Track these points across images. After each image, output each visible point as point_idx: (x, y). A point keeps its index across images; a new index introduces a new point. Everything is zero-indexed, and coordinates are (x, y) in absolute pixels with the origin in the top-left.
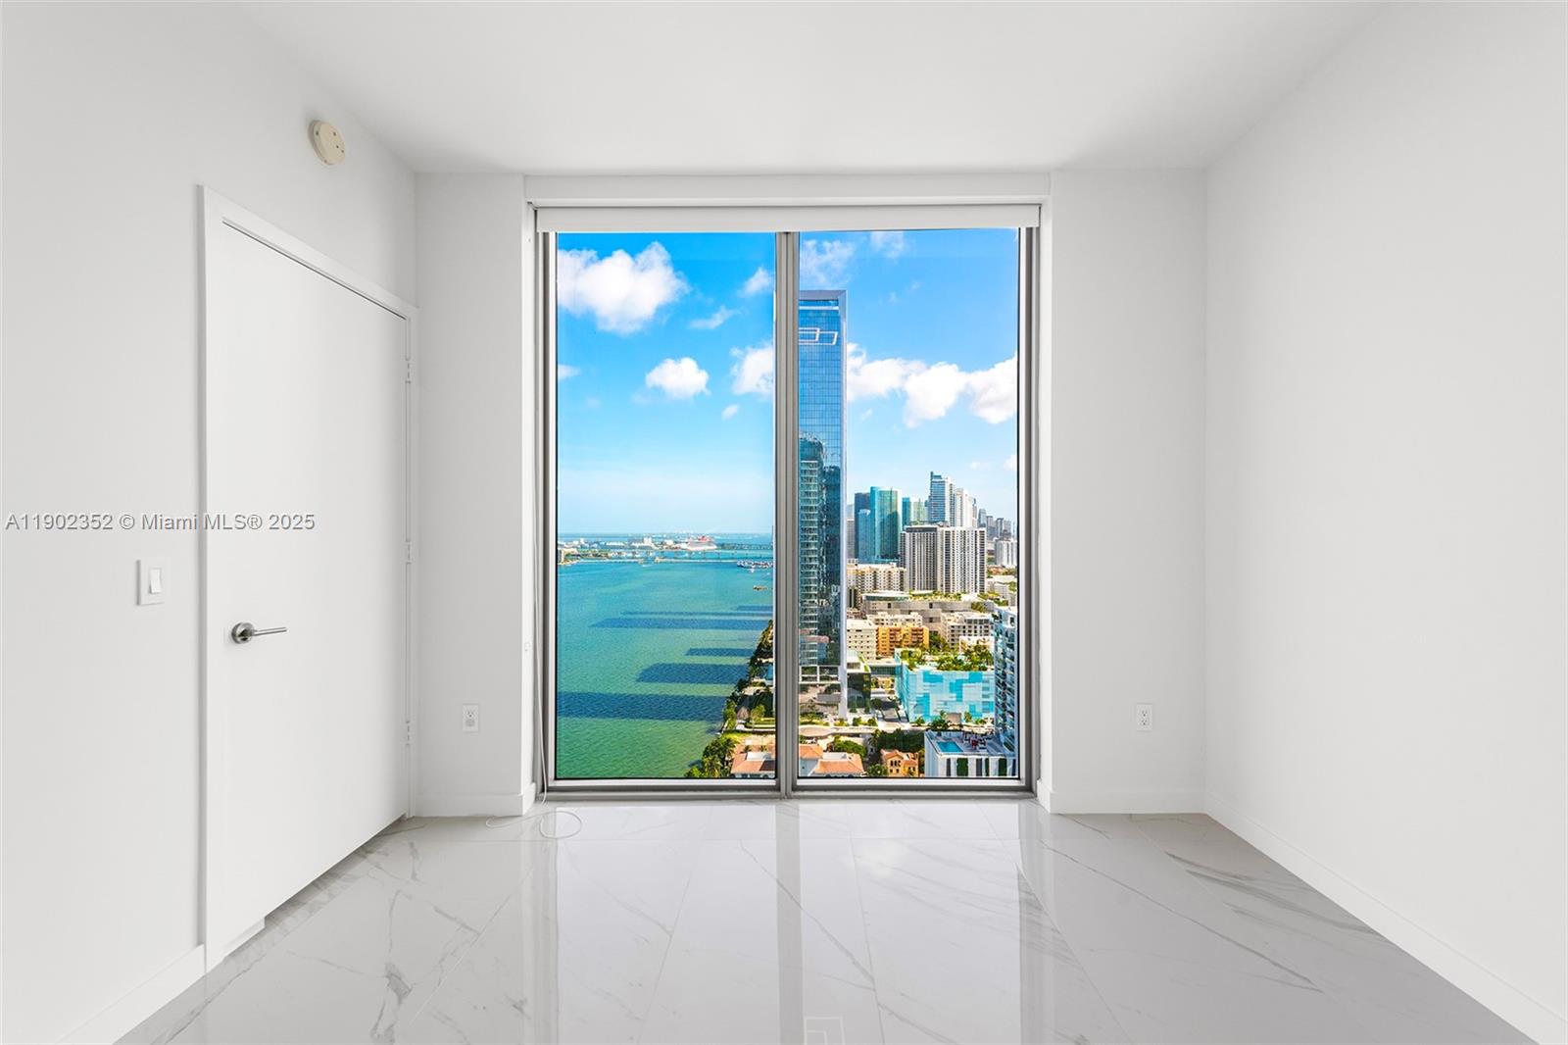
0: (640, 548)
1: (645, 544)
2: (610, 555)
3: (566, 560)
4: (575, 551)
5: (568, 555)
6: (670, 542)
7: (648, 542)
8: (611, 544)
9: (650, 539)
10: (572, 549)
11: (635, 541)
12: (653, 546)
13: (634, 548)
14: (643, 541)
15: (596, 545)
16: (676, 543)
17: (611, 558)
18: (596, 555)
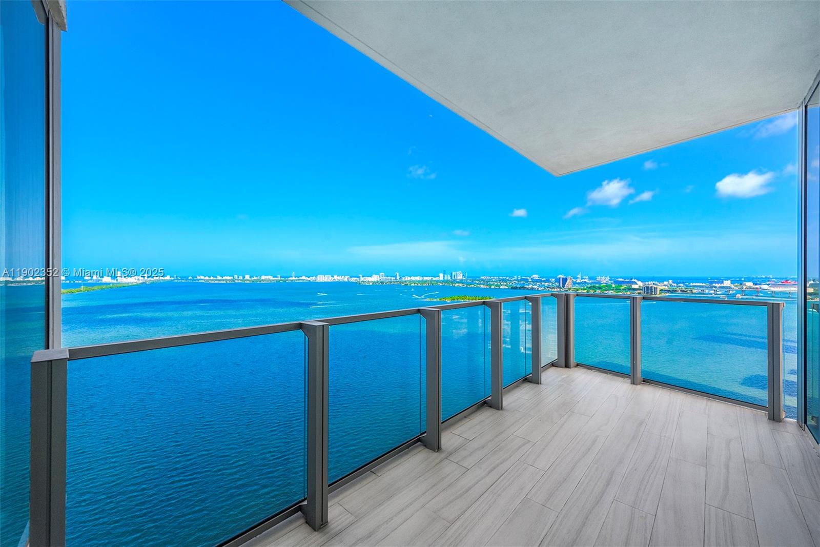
0: (720, 287)
1: (725, 285)
2: (694, 291)
3: (660, 293)
4: (666, 288)
5: (661, 290)
6: (750, 284)
7: (727, 283)
8: (694, 284)
9: (729, 282)
10: (664, 287)
11: (716, 283)
12: (732, 286)
13: (715, 287)
14: (722, 283)
15: (682, 285)
16: (756, 284)
17: (695, 293)
18: (683, 291)
